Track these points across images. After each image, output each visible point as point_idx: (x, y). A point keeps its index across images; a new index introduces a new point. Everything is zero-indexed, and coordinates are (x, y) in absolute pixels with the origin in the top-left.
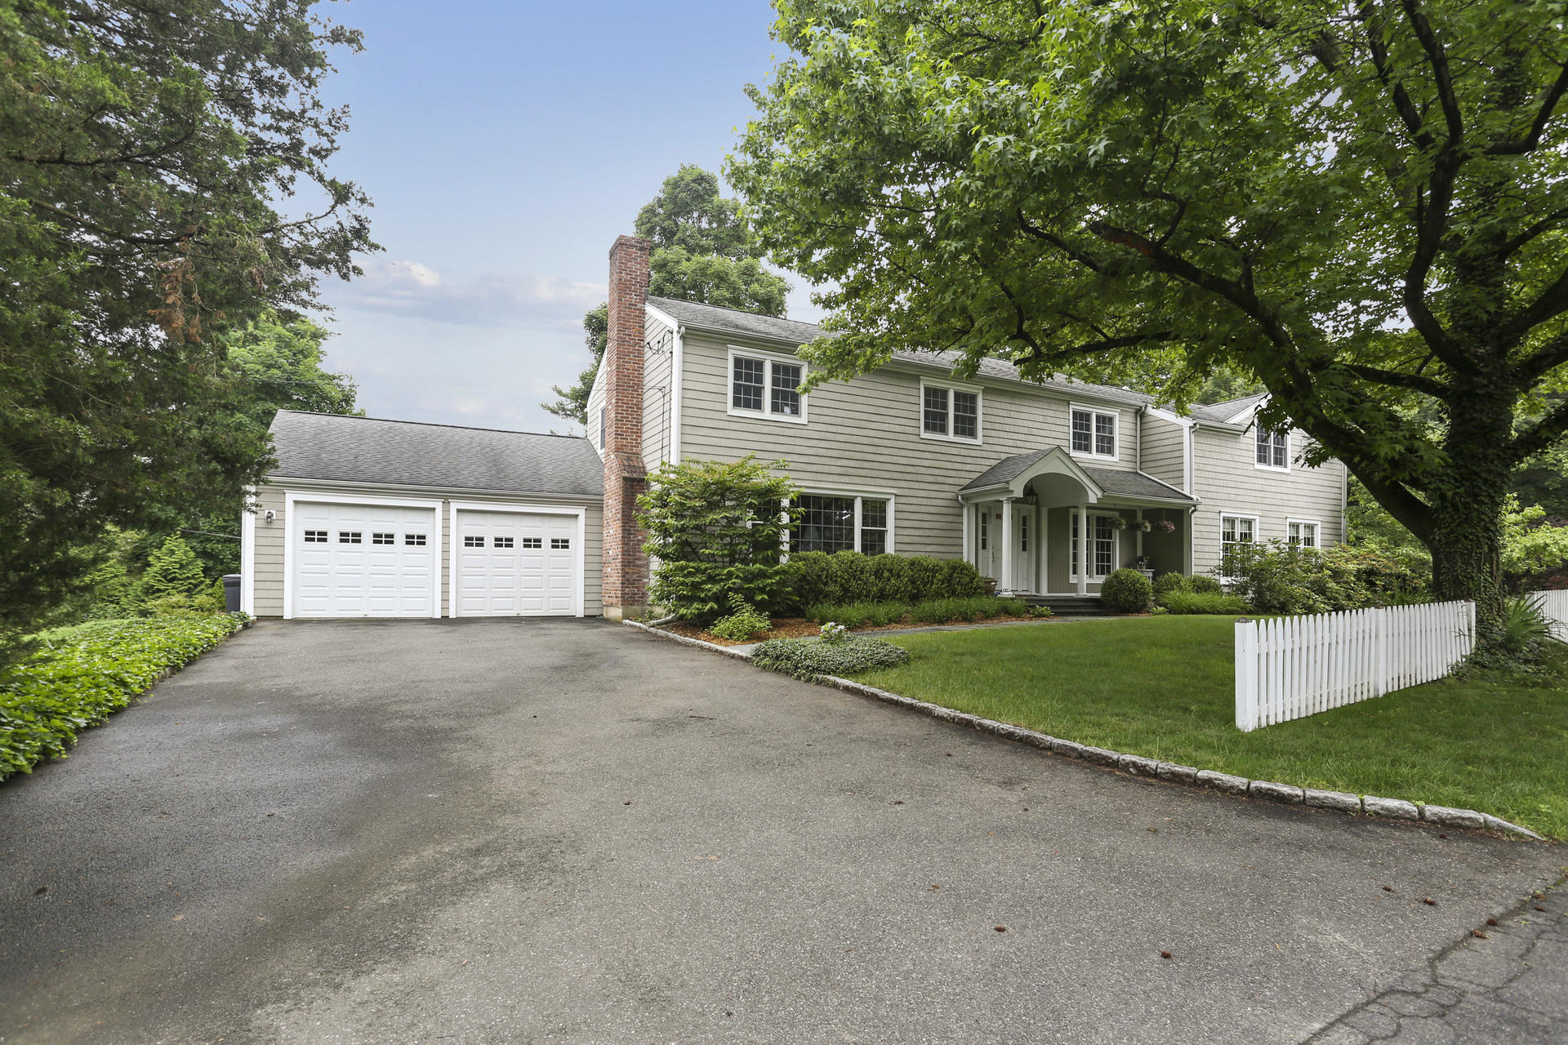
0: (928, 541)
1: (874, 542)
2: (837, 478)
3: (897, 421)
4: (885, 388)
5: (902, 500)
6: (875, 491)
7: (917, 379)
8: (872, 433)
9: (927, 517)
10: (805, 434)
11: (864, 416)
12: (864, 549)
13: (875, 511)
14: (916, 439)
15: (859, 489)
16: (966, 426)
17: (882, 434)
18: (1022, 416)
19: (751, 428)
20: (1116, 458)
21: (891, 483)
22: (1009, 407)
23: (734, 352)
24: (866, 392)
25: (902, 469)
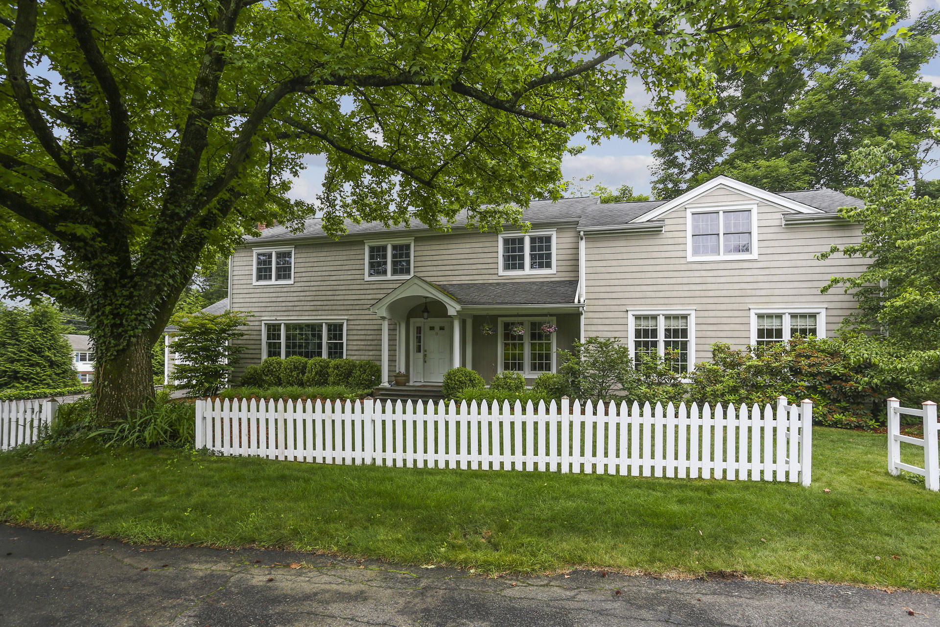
0: (371, 348)
1: (336, 350)
2: (310, 313)
3: (349, 273)
4: (341, 253)
5: (352, 323)
6: (334, 318)
7: (362, 243)
8: (333, 283)
9: (369, 332)
10: (292, 289)
11: (327, 273)
12: (330, 354)
13: (335, 330)
14: (362, 282)
15: (324, 318)
16: (401, 268)
17: (338, 282)
18: (450, 252)
19: (265, 290)
20: (553, 270)
21: (344, 313)
22: (438, 247)
23: (256, 251)
24: (329, 258)
25: (352, 302)
